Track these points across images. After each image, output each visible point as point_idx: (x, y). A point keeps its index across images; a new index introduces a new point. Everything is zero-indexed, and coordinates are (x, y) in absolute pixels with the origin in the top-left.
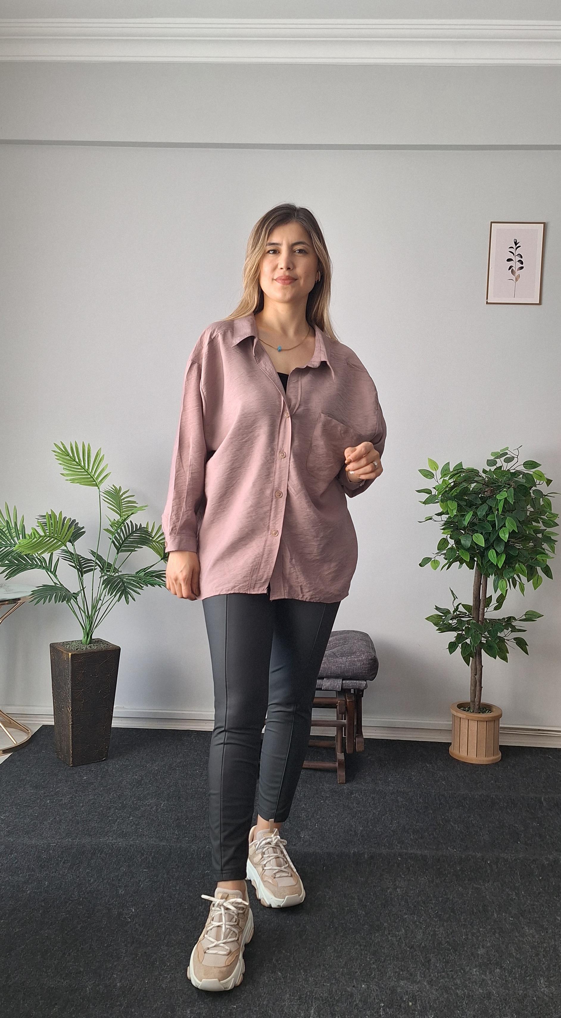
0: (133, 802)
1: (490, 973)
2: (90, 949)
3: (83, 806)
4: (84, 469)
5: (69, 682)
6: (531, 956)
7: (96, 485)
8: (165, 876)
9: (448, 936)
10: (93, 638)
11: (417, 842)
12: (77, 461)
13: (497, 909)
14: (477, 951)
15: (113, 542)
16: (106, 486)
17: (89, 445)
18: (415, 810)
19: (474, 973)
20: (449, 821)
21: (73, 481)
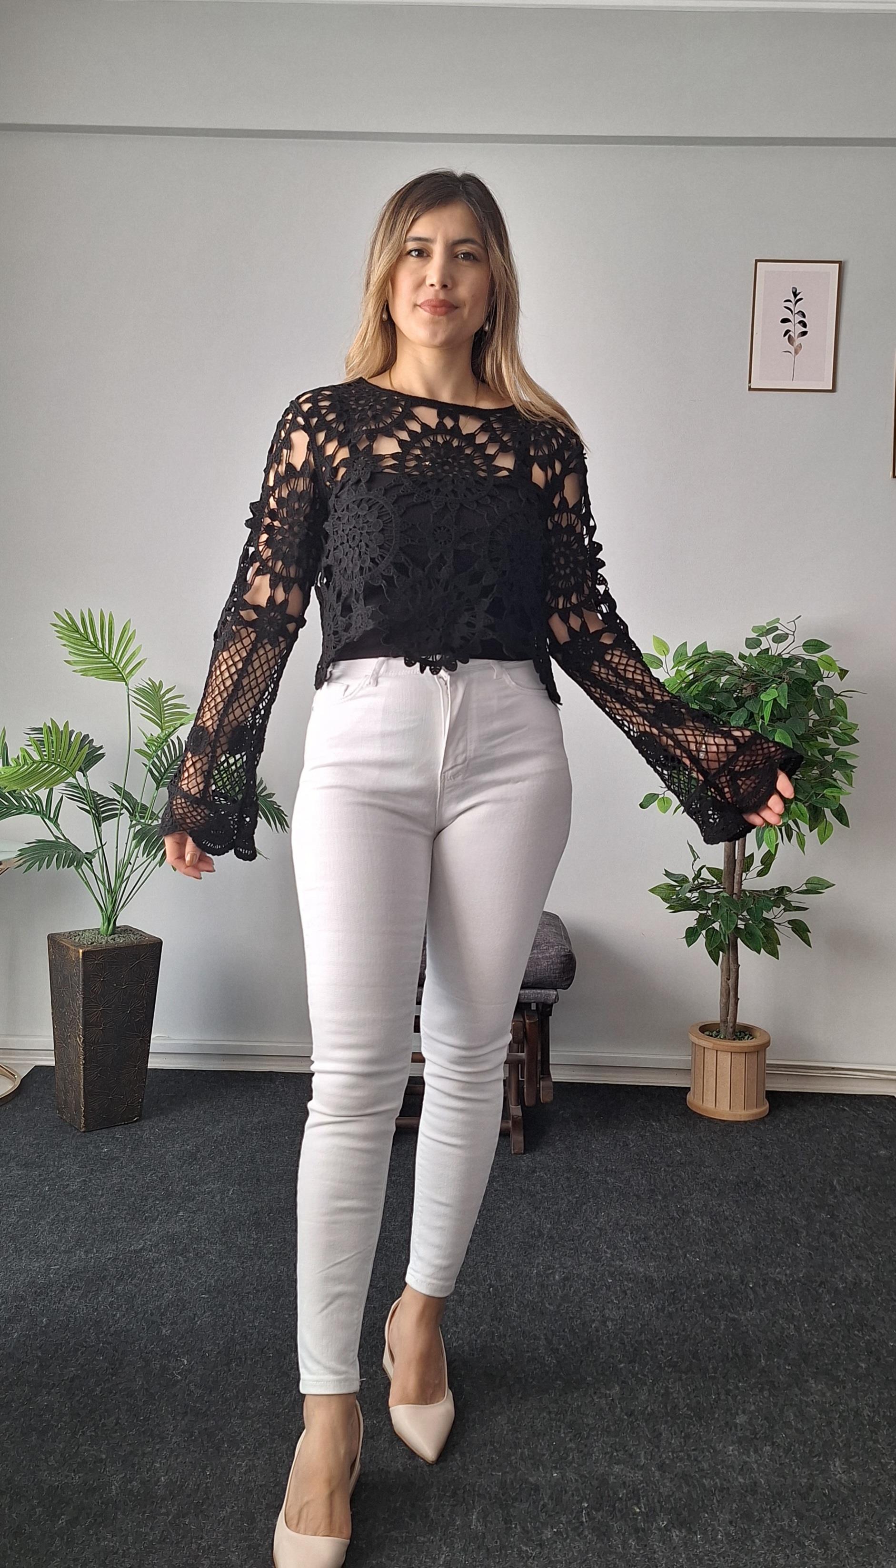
0: (184, 1187)
1: (756, 1451)
2: (116, 1425)
3: (102, 1195)
4: (102, 653)
5: (80, 996)
6: (819, 1427)
7: (123, 679)
8: (236, 1306)
9: (688, 1394)
10: (117, 925)
11: (638, 1246)
12: (92, 640)
13: (766, 1353)
14: (735, 1418)
15: (150, 771)
16: (138, 680)
17: (111, 615)
18: (635, 1195)
19: (730, 1453)
20: (689, 1212)
21: (84, 672)
